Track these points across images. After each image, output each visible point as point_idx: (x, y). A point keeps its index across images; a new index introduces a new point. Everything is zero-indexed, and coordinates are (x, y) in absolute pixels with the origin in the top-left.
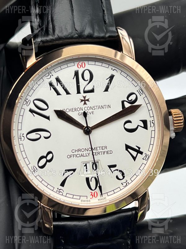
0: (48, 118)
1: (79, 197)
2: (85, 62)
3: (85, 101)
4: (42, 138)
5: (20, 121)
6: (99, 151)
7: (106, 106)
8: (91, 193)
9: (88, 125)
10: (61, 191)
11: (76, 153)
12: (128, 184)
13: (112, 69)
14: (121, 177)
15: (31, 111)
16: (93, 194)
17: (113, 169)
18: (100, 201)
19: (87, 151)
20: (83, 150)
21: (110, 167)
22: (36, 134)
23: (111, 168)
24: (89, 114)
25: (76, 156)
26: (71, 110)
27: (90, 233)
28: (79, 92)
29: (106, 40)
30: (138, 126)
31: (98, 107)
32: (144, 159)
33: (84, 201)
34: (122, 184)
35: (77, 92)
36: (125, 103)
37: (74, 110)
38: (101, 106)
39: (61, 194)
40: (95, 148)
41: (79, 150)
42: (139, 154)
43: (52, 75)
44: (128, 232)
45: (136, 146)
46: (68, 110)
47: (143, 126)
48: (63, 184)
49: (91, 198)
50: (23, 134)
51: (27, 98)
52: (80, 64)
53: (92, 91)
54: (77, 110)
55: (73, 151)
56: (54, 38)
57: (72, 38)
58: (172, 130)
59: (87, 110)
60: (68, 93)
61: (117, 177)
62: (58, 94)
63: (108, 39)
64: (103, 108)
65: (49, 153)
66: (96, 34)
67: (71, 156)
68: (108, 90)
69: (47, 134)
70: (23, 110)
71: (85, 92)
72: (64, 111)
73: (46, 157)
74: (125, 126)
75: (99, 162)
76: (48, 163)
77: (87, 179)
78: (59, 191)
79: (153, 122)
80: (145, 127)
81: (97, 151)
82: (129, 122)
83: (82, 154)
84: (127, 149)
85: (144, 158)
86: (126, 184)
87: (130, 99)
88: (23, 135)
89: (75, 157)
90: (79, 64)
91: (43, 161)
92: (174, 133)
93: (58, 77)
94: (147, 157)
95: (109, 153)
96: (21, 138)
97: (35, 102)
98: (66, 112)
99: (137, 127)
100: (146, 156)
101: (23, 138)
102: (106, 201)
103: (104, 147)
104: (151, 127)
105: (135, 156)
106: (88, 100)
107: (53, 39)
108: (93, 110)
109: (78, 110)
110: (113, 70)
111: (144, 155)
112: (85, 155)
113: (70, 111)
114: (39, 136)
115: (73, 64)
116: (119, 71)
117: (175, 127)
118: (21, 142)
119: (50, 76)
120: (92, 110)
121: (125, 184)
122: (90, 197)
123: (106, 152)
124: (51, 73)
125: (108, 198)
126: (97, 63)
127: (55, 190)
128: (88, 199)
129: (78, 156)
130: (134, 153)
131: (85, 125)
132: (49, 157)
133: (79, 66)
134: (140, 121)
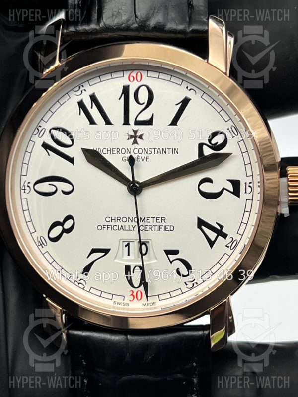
0: (71, 160)
1: (110, 296)
2: (142, 72)
4: (59, 192)
5: (26, 161)
6: (152, 224)
7: (171, 150)
8: (131, 293)
9: (135, 179)
10: (82, 281)
11: (113, 223)
12: (195, 285)
13: (187, 88)
14: (184, 271)
15: (46, 146)
16: (134, 294)
17: (172, 257)
18: (145, 307)
19: (132, 221)
20: (124, 219)
21: (168, 252)
22: (50, 184)
23: (169, 255)
24: (141, 160)
25: (112, 228)
26: (112, 151)
27: (128, 357)
28: (126, 122)
29: (187, 36)
30: (224, 189)
31: (156, 150)
32: (228, 247)
33: (119, 303)
34: (186, 285)
35: (123, 123)
36: (204, 147)
37: (116, 152)
38: (163, 149)
39: (82, 287)
40: (144, 218)
41: (118, 219)
42: (219, 237)
43: (85, 90)
44: (195, 364)
45: (217, 223)
46: (105, 151)
47: (232, 190)
48: (87, 269)
49: (130, 301)
50: (29, 183)
51: (40, 124)
52: (134, 74)
53: (150, 122)
54: (120, 152)
55: (108, 219)
56: (98, 28)
57: (128, 29)
58: (285, 203)
59: (138, 154)
60: (108, 122)
61: (178, 272)
62: (92, 122)
63: (189, 35)
64: (165, 153)
65: (69, 217)
66: (171, 26)
67: (103, 228)
68: (178, 124)
69: (68, 187)
70: (31, 144)
71: (137, 123)
72: (99, 151)
73: (62, 224)
74: (200, 187)
75: (150, 243)
76: (64, 234)
77: (127, 269)
78: (79, 283)
79: (251, 185)
80: (236, 192)
81: (148, 224)
82: (209, 180)
83: (122, 226)
84: (199, 227)
85: (228, 245)
86: (193, 284)
88: (29, 185)
89: (109, 229)
90: (132, 75)
91: (57, 230)
92: (287, 209)
93: (94, 93)
94: (234, 244)
95: (169, 229)
96: (25, 189)
98: (102, 154)
99: (222, 192)
100: (233, 241)
101: (27, 189)
102: (155, 308)
103: (160, 219)
104: (246, 192)
105: (213, 239)
107: (96, 29)
108: (148, 155)
109: (123, 152)
110: (190, 90)
111: (228, 239)
112: (127, 228)
113: (109, 152)
114: (53, 189)
115: (121, 74)
116: (200, 93)
117: (290, 198)
118: (24, 196)
119: (82, 91)
120: (145, 155)
121: (190, 285)
122: (128, 298)
123: (163, 227)
124: (83, 86)
125: (160, 303)
126: (162, 76)
127: (73, 279)
128: (126, 301)
129: (115, 228)
130: (212, 235)
132: (68, 225)
133: (131, 79)
134: (228, 180)
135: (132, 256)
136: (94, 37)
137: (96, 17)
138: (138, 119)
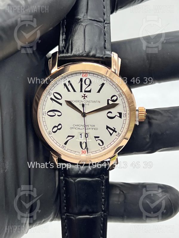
0: (61, 104)
1: (74, 152)
2: (87, 73)
3: (84, 97)
4: (56, 115)
5: (44, 104)
6: (90, 127)
7: (97, 101)
9: (84, 112)
10: (64, 147)
11: (76, 127)
12: (105, 149)
14: (101, 144)
15: (52, 99)
16: (83, 152)
17: (97, 139)
18: (87, 156)
19: (83, 126)
20: (80, 126)
21: (95, 137)
24: (86, 105)
26: (76, 101)
27: (80, 172)
28: (81, 91)
30: (116, 115)
31: (92, 101)
32: (117, 136)
33: (77, 155)
35: (80, 91)
36: (109, 101)
39: (64, 149)
40: (87, 125)
41: (78, 125)
42: (114, 132)
43: (66, 79)
45: (113, 128)
46: (73, 101)
47: (119, 116)
48: (66, 143)
49: (82, 154)
50: (45, 112)
51: (50, 91)
53: (90, 91)
54: (79, 102)
55: (74, 125)
56: (71, 55)
57: (82, 56)
59: (85, 103)
60: (75, 91)
61: (99, 144)
62: (69, 91)
63: (105, 59)
64: (95, 102)
65: (60, 124)
66: (97, 55)
67: (72, 128)
68: (100, 92)
69: (60, 114)
70: (46, 98)
71: (85, 91)
72: (71, 101)
73: (57, 127)
74: (108, 115)
75: (89, 134)
76: (58, 130)
77: (81, 143)
78: (63, 147)
79: (126, 114)
80: (120, 117)
81: (89, 127)
82: (111, 112)
83: (79, 128)
84: (107, 129)
87: (113, 99)
89: (74, 129)
91: (55, 129)
94: (119, 135)
95: (96, 129)
97: (54, 94)
98: (72, 103)
99: (115, 117)
100: (119, 134)
101: (45, 114)
103: (93, 126)
104: (124, 117)
105: (112, 133)
106: (86, 97)
107: (70, 56)
108: (89, 103)
111: (117, 133)
112: (81, 129)
114: (54, 114)
115: (79, 74)
118: (43, 116)
121: (103, 149)
123: (94, 129)
125: (92, 155)
126: (95, 75)
127: (61, 146)
128: (80, 154)
129: (77, 128)
130: (111, 132)
131: (83, 112)
132: (59, 127)
133: (83, 76)
134: (118, 112)
135: (82, 138)
136: (69, 58)
137: (70, 51)
138: (86, 90)
